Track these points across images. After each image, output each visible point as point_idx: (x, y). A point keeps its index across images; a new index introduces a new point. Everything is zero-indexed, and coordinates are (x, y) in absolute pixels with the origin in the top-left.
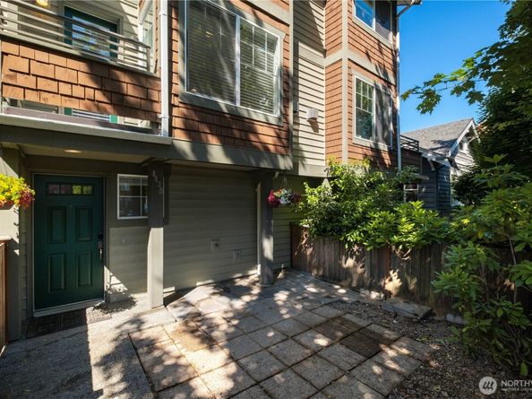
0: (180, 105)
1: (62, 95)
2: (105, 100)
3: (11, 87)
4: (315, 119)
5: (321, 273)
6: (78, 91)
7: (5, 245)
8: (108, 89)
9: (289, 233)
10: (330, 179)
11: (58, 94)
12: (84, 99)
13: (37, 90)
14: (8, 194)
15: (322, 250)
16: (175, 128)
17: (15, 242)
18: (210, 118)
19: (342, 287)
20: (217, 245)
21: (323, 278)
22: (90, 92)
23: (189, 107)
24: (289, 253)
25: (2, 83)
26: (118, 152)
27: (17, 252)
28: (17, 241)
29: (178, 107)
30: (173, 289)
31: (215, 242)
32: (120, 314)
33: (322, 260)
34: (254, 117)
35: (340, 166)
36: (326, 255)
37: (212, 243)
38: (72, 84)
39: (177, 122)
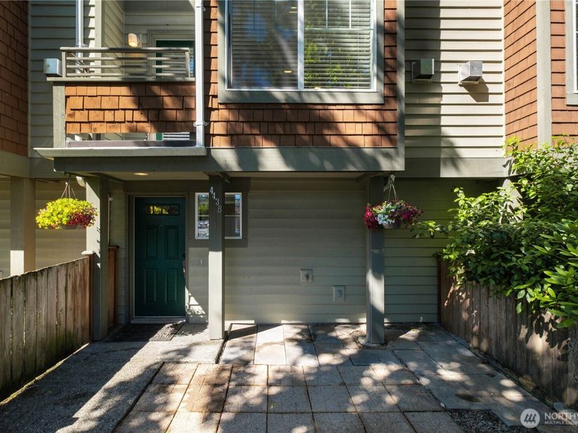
0: (220, 107)
1: (107, 122)
2: (143, 119)
3: (72, 124)
4: (478, 78)
5: (484, 346)
6: (119, 116)
7: (90, 258)
8: (145, 107)
9: (436, 269)
10: (514, 179)
11: (104, 122)
12: (124, 122)
13: (89, 122)
14: (60, 216)
15: (484, 306)
16: (214, 135)
17: (97, 256)
18: (259, 115)
19: (519, 387)
20: (307, 277)
21: (487, 358)
22: (129, 115)
23: (233, 106)
24: (436, 302)
25: (67, 122)
26: (154, 171)
27: (99, 265)
28: (99, 255)
29: (218, 109)
30: (253, 322)
31: (306, 272)
32: (184, 337)
33: (485, 323)
34: (329, 100)
35: (533, 153)
36: (492, 317)
37: (302, 274)
38: (114, 110)
39: (217, 128)
